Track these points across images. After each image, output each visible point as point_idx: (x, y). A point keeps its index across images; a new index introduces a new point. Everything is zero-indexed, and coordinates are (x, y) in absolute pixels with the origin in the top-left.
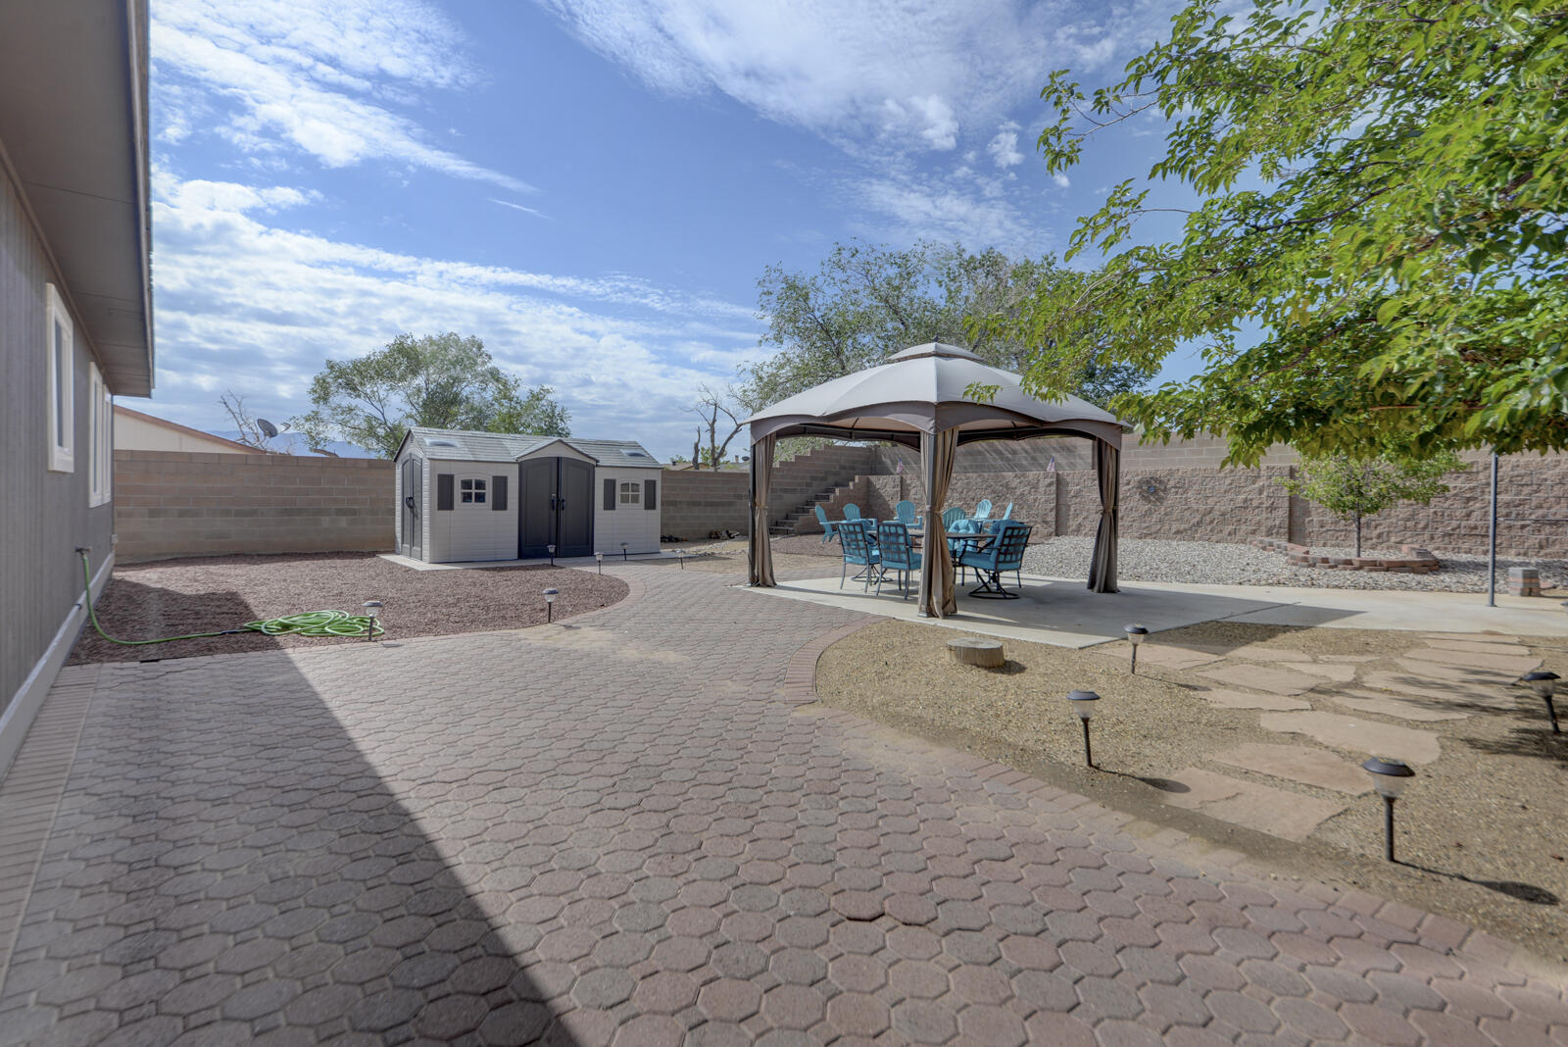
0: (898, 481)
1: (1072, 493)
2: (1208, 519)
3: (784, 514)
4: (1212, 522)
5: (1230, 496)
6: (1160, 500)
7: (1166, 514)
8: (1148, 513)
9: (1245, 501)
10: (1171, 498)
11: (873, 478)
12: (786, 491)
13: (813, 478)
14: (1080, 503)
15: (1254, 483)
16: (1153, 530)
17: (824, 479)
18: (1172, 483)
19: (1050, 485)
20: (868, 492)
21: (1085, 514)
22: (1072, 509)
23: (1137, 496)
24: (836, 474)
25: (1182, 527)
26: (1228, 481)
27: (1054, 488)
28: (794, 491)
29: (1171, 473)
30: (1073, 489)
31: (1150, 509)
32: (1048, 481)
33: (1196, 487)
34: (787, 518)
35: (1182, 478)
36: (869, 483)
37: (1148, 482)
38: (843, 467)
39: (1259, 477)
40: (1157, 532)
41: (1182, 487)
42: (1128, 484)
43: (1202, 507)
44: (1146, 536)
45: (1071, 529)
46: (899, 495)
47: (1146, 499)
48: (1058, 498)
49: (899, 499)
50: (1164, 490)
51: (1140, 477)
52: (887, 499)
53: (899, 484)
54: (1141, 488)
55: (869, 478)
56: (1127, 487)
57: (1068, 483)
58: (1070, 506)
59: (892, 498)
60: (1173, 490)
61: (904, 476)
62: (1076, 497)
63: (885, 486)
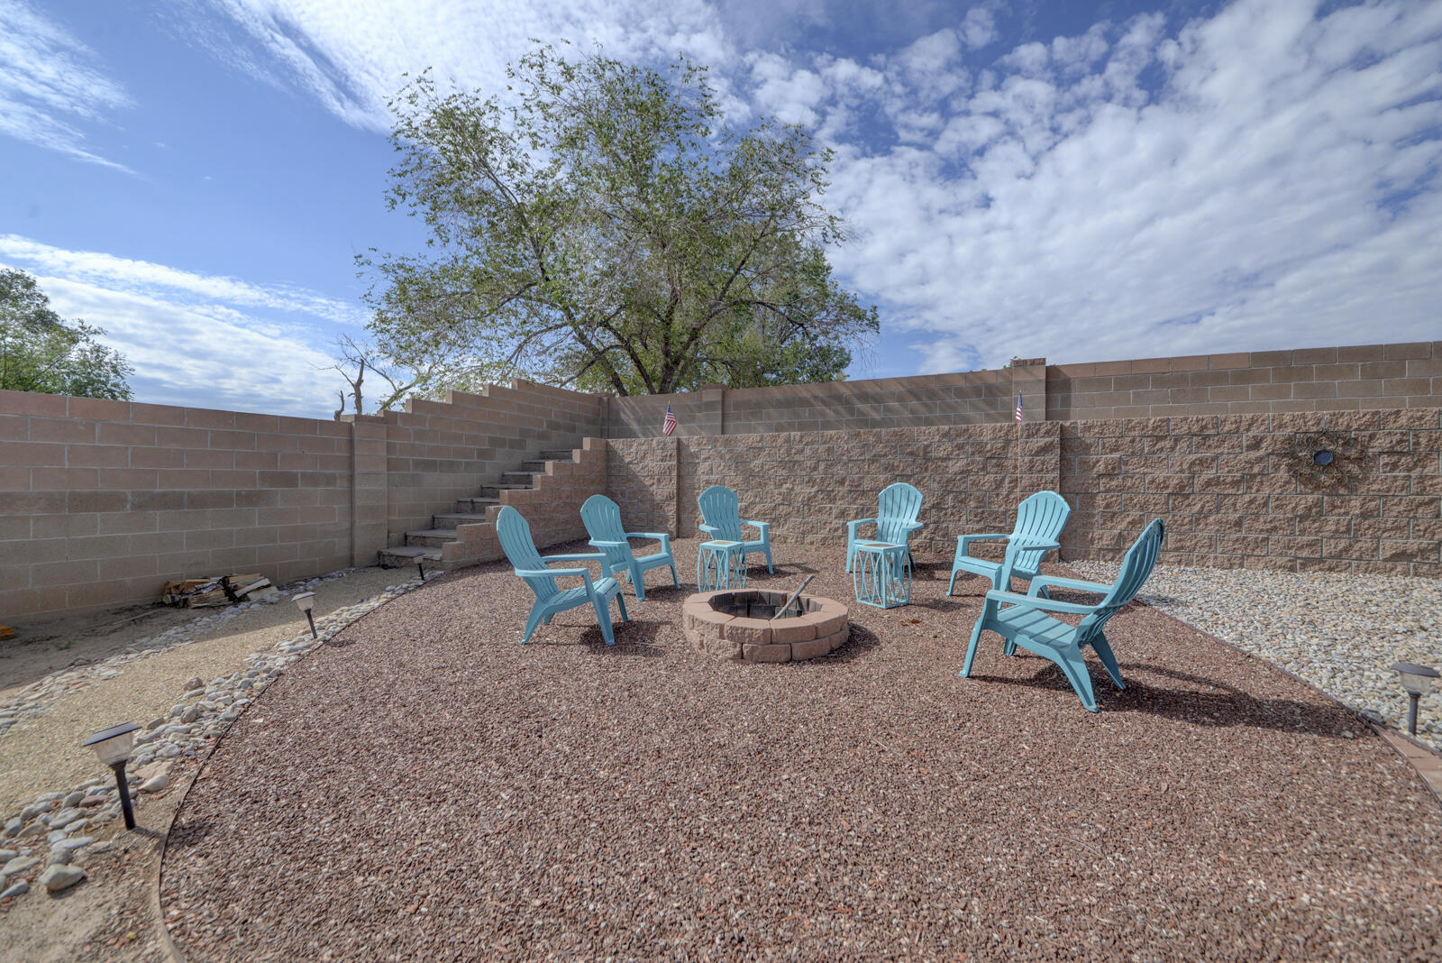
0: (672, 447)
1: (1101, 468)
3: (426, 518)
6: (1349, 481)
7: (1365, 515)
8: (1313, 514)
10: (1379, 477)
11: (617, 444)
12: (430, 466)
13: (495, 442)
14: (1121, 489)
16: (1330, 549)
17: (519, 444)
18: (1381, 443)
19: (1044, 450)
20: (608, 468)
21: (1135, 514)
22: (1100, 501)
23: (1283, 474)
24: (542, 436)
25: (1413, 545)
27: (1053, 458)
28: (451, 467)
29: (1377, 422)
30: (1102, 461)
31: (1318, 503)
32: (1041, 441)
34: (433, 524)
35: (1411, 431)
36: (609, 454)
37: (1312, 441)
38: (554, 426)
40: (1339, 556)
41: (1410, 452)
42: (1256, 445)
44: (1306, 564)
45: (1096, 546)
46: (674, 473)
47: (1311, 482)
48: (1062, 479)
49: (674, 481)
50: (1359, 460)
51: (1289, 431)
52: (648, 482)
53: (675, 453)
54: (1292, 455)
55: (607, 444)
56: (1253, 455)
57: (1087, 448)
58: (1093, 496)
59: (659, 480)
60: (1384, 459)
61: (684, 438)
62: (1110, 475)
63: (643, 458)
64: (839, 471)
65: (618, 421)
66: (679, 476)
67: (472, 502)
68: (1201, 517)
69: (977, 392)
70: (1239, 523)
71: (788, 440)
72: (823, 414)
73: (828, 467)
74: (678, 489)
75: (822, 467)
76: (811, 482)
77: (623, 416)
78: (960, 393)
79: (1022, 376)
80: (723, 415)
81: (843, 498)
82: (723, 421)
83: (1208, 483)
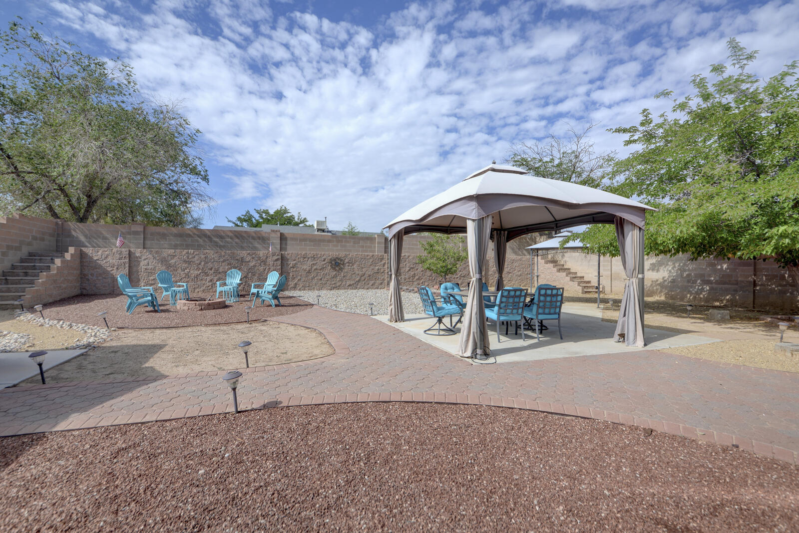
0: (125, 253)
1: (291, 265)
2: (363, 278)
4: (365, 280)
5: (372, 267)
6: (341, 269)
7: (344, 277)
8: (335, 277)
9: (378, 270)
10: (346, 268)
11: (88, 250)
14: (296, 271)
15: (381, 261)
16: (338, 284)
17: (18, 249)
18: (346, 261)
19: (277, 260)
20: (81, 262)
21: (299, 277)
22: (291, 274)
23: (329, 267)
24: (29, 244)
25: (352, 282)
26: (371, 260)
27: (279, 262)
29: (346, 256)
30: (291, 263)
31: (336, 274)
32: (276, 258)
33: (357, 263)
35: (351, 258)
36: (82, 255)
37: (335, 260)
38: (35, 238)
39: (383, 259)
40: (339, 286)
41: (351, 263)
42: (324, 260)
43: (361, 273)
44: (334, 288)
45: (290, 286)
46: (127, 265)
47: (334, 269)
48: (282, 268)
49: (127, 269)
50: (343, 264)
51: (331, 257)
52: (109, 269)
53: (128, 256)
54: (331, 263)
55: (81, 250)
56: (324, 263)
57: (288, 259)
58: (289, 273)
59: (117, 268)
60: (347, 264)
61: (132, 250)
62: (293, 267)
63: (107, 257)
64: (210, 265)
65: (69, 235)
66: (129, 267)
67: (6, 279)
68: (314, 278)
69: (259, 238)
70: (321, 279)
71: (188, 253)
72: (197, 241)
73: (205, 264)
74: (129, 272)
75: (203, 263)
76: (198, 269)
77: (73, 233)
78: (253, 238)
79: (273, 235)
80: (144, 238)
81: (211, 275)
82: (144, 241)
83: (315, 269)
